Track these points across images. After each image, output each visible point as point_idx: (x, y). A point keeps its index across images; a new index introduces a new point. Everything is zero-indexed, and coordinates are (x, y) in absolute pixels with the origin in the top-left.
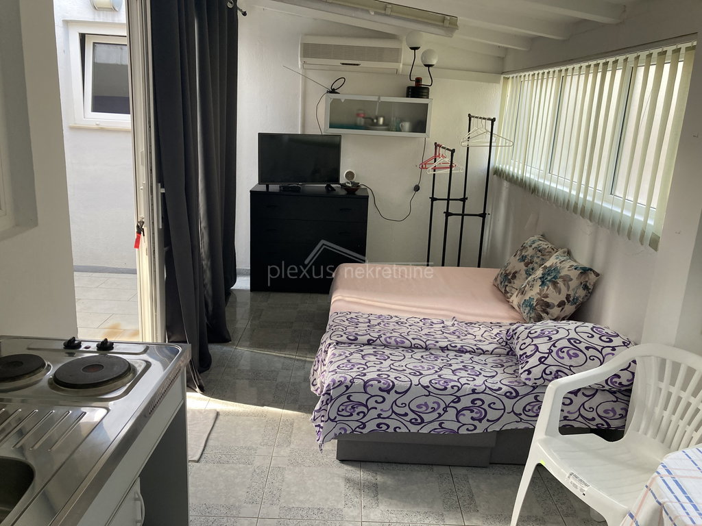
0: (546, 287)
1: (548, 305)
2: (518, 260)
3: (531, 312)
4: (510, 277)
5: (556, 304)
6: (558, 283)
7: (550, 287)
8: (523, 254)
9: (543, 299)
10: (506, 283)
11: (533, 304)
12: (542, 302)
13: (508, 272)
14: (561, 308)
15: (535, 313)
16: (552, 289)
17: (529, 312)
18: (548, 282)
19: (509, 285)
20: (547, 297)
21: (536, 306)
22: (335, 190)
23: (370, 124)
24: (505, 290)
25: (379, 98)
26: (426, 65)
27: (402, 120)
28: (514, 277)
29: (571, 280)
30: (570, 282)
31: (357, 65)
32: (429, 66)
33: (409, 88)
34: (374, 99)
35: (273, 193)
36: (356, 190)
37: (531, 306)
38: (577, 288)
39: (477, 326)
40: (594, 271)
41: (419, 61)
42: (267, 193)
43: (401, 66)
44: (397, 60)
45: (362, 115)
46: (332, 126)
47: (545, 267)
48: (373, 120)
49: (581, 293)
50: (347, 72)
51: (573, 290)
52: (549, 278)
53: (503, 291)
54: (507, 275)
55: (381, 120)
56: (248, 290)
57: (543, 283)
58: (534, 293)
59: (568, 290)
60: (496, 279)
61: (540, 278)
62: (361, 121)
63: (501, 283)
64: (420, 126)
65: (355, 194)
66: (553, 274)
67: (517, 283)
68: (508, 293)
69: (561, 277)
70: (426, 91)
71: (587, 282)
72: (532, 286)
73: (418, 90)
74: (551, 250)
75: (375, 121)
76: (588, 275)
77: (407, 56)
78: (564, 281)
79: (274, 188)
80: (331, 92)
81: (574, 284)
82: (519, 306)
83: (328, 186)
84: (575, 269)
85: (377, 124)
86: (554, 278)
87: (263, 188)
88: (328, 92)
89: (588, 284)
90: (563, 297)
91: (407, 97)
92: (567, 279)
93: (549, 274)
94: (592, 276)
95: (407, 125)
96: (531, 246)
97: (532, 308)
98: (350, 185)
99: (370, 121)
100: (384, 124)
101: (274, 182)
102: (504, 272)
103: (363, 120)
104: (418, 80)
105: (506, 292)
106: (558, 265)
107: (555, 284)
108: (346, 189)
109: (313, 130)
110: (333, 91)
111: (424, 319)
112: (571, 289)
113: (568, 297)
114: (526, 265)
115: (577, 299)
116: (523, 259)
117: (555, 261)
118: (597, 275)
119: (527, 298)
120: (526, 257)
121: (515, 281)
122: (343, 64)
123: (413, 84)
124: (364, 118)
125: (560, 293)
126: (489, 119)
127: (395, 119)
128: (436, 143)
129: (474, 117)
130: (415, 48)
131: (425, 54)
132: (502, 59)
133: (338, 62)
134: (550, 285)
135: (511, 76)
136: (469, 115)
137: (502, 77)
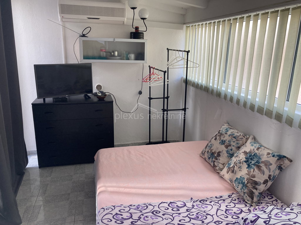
0: (252, 170)
2: (220, 143)
3: (244, 188)
5: (262, 182)
6: (262, 167)
7: (256, 170)
8: (222, 139)
9: (251, 178)
11: (244, 182)
12: (251, 181)
13: (213, 151)
14: (265, 185)
15: (248, 189)
16: (257, 171)
17: (242, 188)
18: (253, 166)
19: (216, 161)
20: (254, 177)
21: (247, 184)
22: (90, 98)
23: (109, 56)
25: (114, 39)
26: (142, 19)
27: (129, 53)
28: (219, 154)
29: (271, 164)
30: (270, 167)
31: (98, 19)
33: (131, 33)
34: (111, 40)
35: (49, 104)
36: (105, 97)
37: (243, 184)
38: (276, 169)
39: (208, 203)
40: (287, 158)
41: (137, 17)
42: (44, 104)
43: (126, 19)
44: (123, 16)
45: (104, 50)
46: (85, 58)
47: (245, 153)
48: (111, 54)
49: (277, 172)
50: (92, 24)
51: (273, 171)
52: (253, 162)
54: (213, 154)
55: (116, 53)
57: (249, 166)
58: (243, 172)
59: (270, 172)
60: (203, 154)
61: (246, 162)
62: (103, 54)
64: (140, 56)
65: (104, 100)
66: (256, 160)
67: (223, 159)
68: (216, 166)
69: (262, 162)
70: (142, 35)
71: (282, 165)
72: (240, 167)
73: (137, 34)
75: (112, 54)
76: (283, 161)
77: (129, 13)
78: (266, 165)
80: (82, 36)
81: (273, 167)
83: (86, 96)
84: (273, 156)
85: (114, 56)
86: (257, 162)
87: (41, 101)
88: (80, 36)
89: (282, 166)
90: (266, 177)
91: (131, 38)
93: (251, 159)
94: (287, 162)
95: (132, 56)
98: (100, 94)
99: (109, 54)
100: (119, 55)
102: (210, 151)
103: (105, 53)
104: (137, 28)
105: (214, 166)
106: (256, 152)
107: (259, 167)
108: (97, 97)
109: (73, 61)
110: (84, 36)
111: (171, 203)
112: (271, 171)
113: (270, 176)
115: (275, 177)
116: (223, 142)
118: (291, 161)
119: (239, 177)
120: (225, 141)
121: (220, 158)
122: (89, 18)
123: (134, 30)
125: (263, 175)
126: (185, 51)
127: (125, 52)
128: (149, 66)
129: (171, 50)
130: (134, 8)
131: (141, 12)
132: (183, 16)
133: (85, 17)
134: (255, 168)
135: (191, 25)
136: (167, 49)
137: (185, 26)
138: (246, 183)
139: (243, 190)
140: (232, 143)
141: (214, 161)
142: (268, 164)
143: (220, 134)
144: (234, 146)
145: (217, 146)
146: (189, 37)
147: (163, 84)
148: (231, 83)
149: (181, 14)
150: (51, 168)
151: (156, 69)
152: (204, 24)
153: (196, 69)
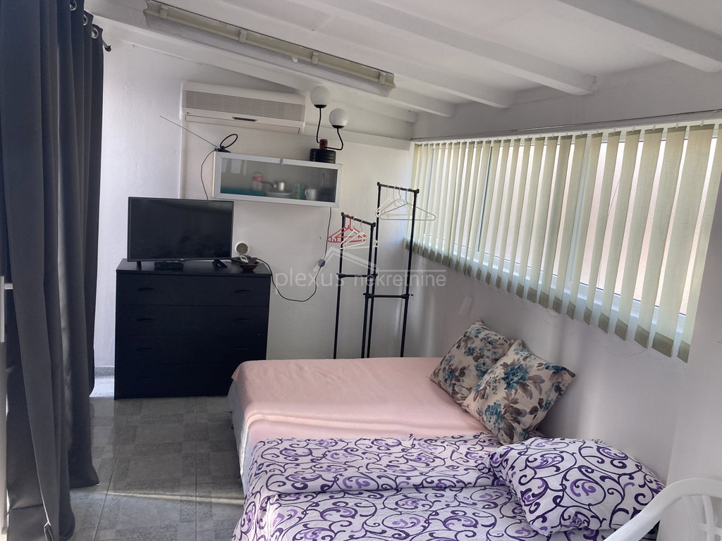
0: (514, 391)
1: (519, 413)
2: (465, 353)
3: (499, 421)
4: (457, 374)
5: (528, 410)
6: (528, 386)
7: (519, 391)
8: (469, 346)
9: (512, 405)
10: (454, 382)
11: (500, 411)
12: (510, 409)
13: (453, 368)
14: (533, 415)
15: (505, 423)
16: (521, 393)
17: (497, 421)
18: (514, 384)
19: (457, 383)
20: (516, 402)
21: (505, 413)
22: (226, 267)
23: (267, 189)
24: (454, 390)
25: (281, 161)
26: (335, 126)
27: (306, 188)
28: (462, 373)
29: (543, 381)
30: (542, 385)
31: (253, 120)
32: (338, 127)
33: (313, 150)
34: (277, 161)
35: (148, 273)
36: (255, 267)
37: (498, 414)
38: (550, 390)
39: (438, 443)
40: (568, 371)
41: (326, 121)
42: (139, 273)
43: (304, 125)
44: (300, 119)
45: (260, 179)
46: (223, 191)
47: (505, 365)
48: (272, 185)
49: (554, 395)
50: (241, 129)
51: (546, 393)
52: (515, 379)
53: (450, 391)
54: (452, 372)
55: (282, 186)
56: (111, 397)
57: (509, 386)
58: (499, 397)
59: (541, 394)
60: (436, 374)
61: (504, 379)
62: (258, 185)
63: (446, 380)
64: (327, 194)
65: (253, 272)
66: (520, 375)
67: (468, 381)
68: (458, 393)
69: (530, 378)
70: (332, 155)
71: (560, 383)
72: (495, 389)
73: (322, 153)
74: (503, 342)
75: (275, 186)
76: (562, 376)
77: (311, 114)
78: (535, 382)
79: (148, 265)
80: (220, 150)
81: (546, 386)
82: (480, 413)
83: (217, 262)
84: (547, 368)
85: (277, 190)
86: (521, 379)
87: (132, 266)
88: (215, 150)
89: (561, 386)
90: (535, 403)
91: (311, 160)
92: (538, 381)
93: (514, 374)
94: (567, 377)
95: (312, 193)
96: (477, 337)
97: (500, 417)
98: (246, 261)
99: (268, 186)
100: (286, 190)
101: (147, 258)
102: (447, 367)
103: (260, 184)
104: (323, 142)
105: (454, 392)
106: (522, 362)
107: (524, 387)
108: (241, 266)
109: (196, 194)
110: (222, 149)
111: (376, 440)
112: (543, 393)
113: (541, 401)
114: (476, 359)
115: (550, 403)
116: (470, 352)
117: (516, 357)
118: (573, 375)
119: (492, 404)
120: (473, 349)
121: (464, 378)
122: (236, 118)
123: (318, 146)
124: (261, 182)
125: (531, 399)
126: (410, 190)
127: (299, 185)
128: (342, 213)
129: (386, 186)
130: (320, 107)
131: (334, 114)
132: (411, 124)
133: (229, 116)
134: (518, 388)
135: (424, 143)
136: (378, 183)
137: (413, 143)
138: (502, 413)
139: (497, 425)
140: (486, 353)
141: (455, 384)
142: (539, 381)
143: (467, 338)
144: (488, 357)
145: (461, 359)
146: (420, 165)
147: (369, 247)
148: (488, 250)
149: (408, 122)
150: (139, 400)
151: (355, 219)
152: (447, 145)
153: (430, 225)
